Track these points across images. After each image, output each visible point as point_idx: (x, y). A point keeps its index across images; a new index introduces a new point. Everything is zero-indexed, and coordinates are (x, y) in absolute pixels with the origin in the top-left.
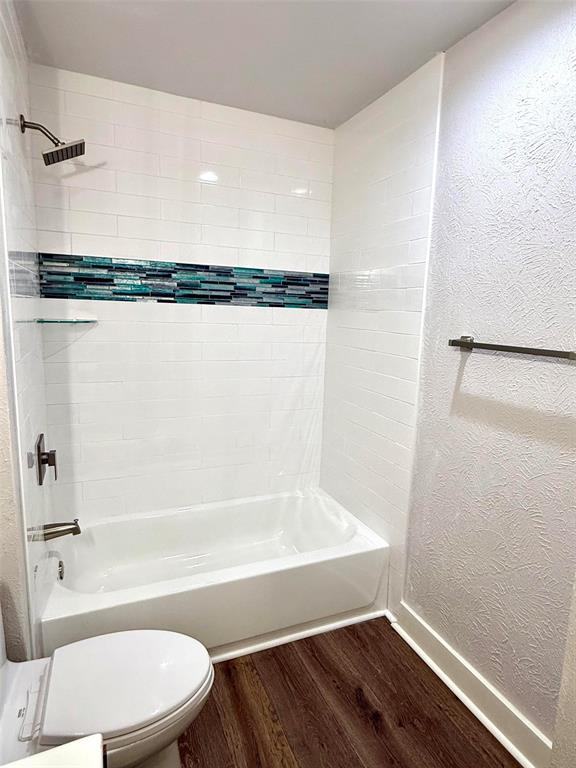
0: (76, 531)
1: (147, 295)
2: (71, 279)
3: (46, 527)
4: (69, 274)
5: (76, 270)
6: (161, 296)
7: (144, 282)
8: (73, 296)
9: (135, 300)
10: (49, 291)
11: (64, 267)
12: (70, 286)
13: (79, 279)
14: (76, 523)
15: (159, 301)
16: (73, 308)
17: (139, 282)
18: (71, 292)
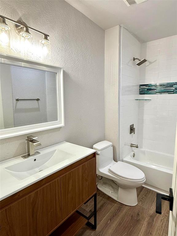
0: (137, 147)
1: (165, 92)
2: (146, 90)
3: (131, 144)
4: (146, 89)
5: (147, 88)
6: (169, 92)
7: (164, 89)
8: (146, 94)
9: (162, 94)
10: (141, 93)
11: (145, 87)
12: (145, 91)
13: (148, 89)
14: (137, 145)
15: (169, 94)
16: (146, 97)
17: (163, 89)
18: (146, 93)
